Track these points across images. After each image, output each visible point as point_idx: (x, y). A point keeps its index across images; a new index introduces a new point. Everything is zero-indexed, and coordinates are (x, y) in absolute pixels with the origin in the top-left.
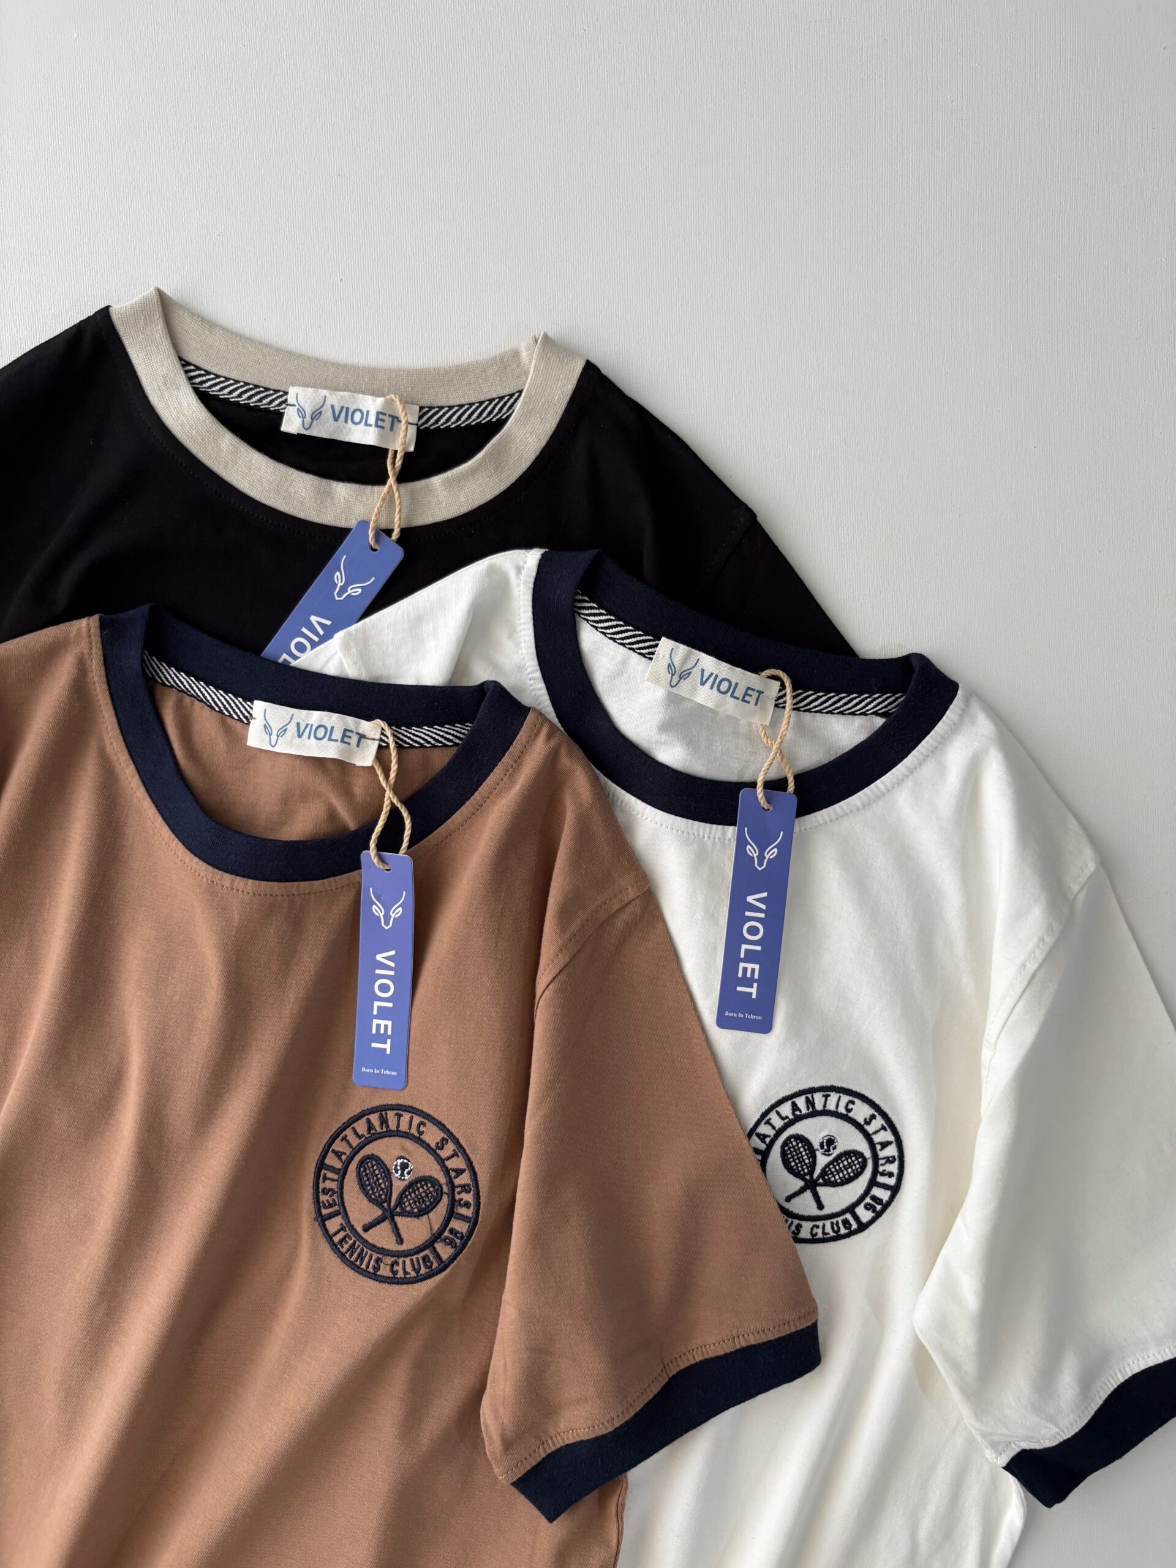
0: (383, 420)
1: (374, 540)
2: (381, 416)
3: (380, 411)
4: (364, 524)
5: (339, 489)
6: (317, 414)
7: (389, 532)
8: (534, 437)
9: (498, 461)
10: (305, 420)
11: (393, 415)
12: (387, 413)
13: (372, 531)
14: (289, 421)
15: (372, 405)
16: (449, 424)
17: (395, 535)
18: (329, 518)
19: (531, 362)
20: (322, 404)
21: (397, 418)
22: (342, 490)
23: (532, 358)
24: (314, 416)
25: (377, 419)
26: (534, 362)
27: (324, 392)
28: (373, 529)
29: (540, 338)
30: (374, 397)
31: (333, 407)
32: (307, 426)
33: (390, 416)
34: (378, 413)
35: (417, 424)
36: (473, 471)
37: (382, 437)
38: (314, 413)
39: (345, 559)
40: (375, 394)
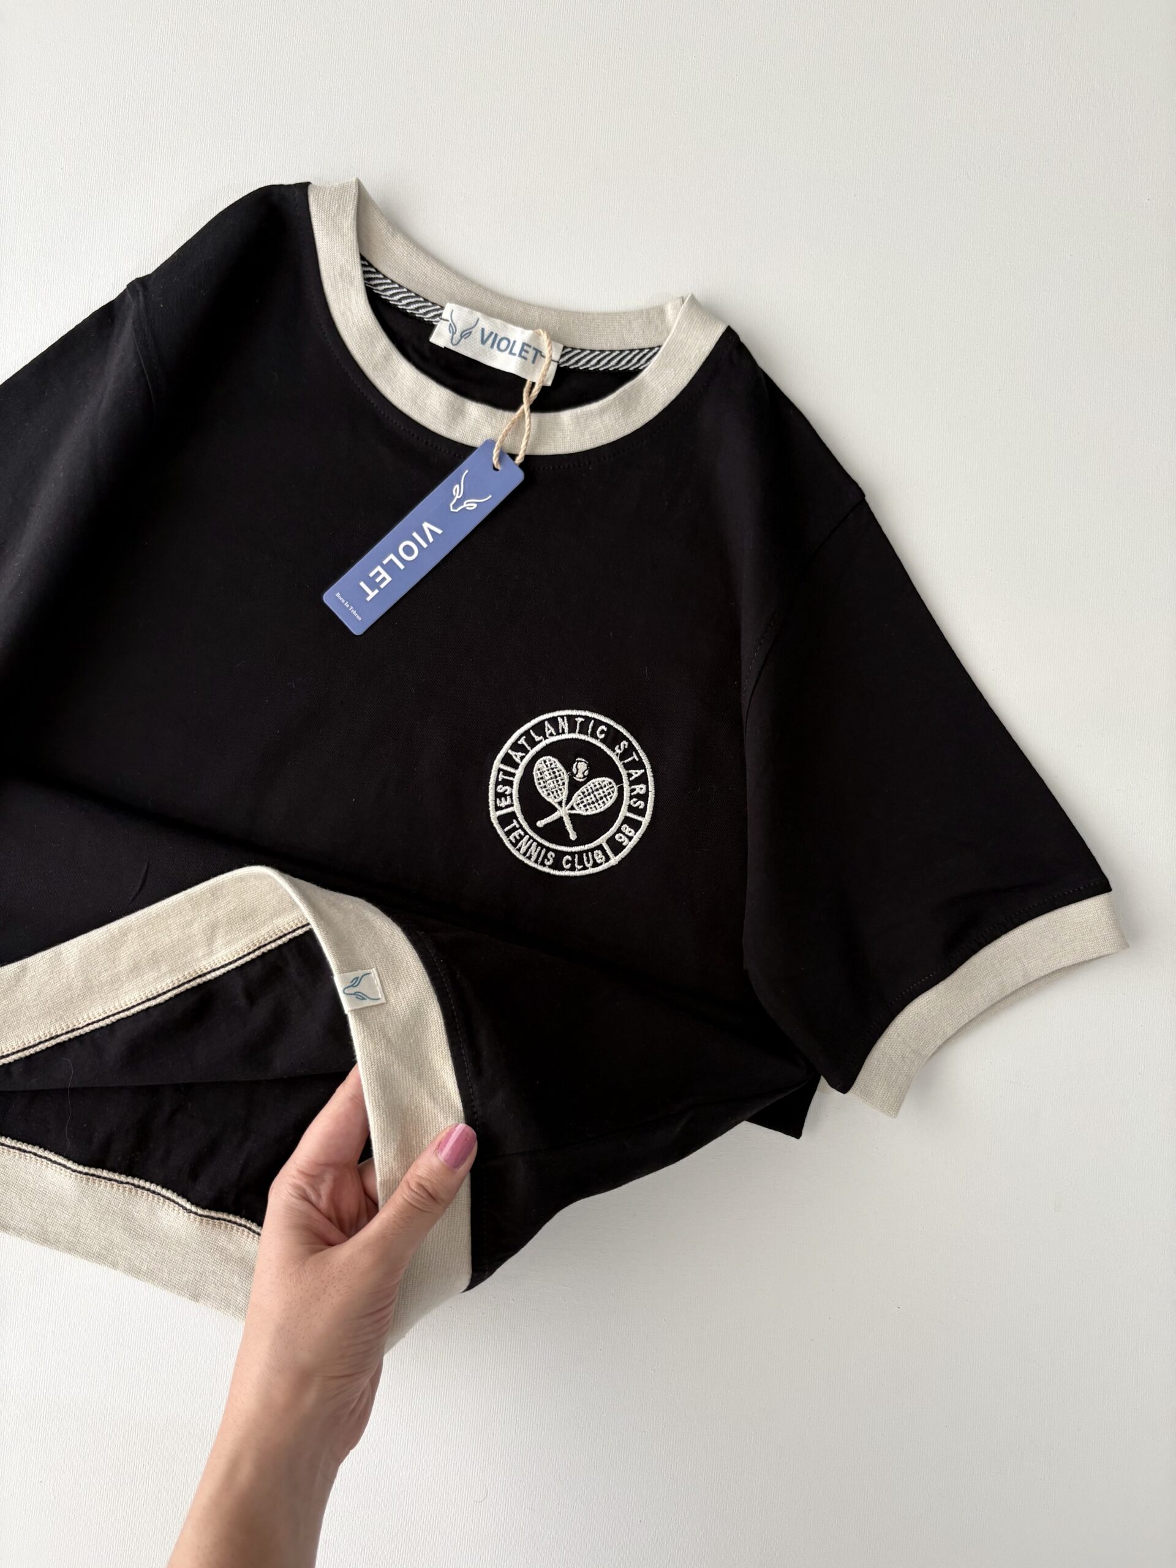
0: (527, 352)
1: (497, 459)
2: (526, 348)
3: (526, 342)
4: (490, 444)
5: (471, 409)
6: (466, 334)
7: (513, 457)
8: (665, 389)
9: (627, 406)
10: (455, 336)
11: (537, 348)
12: (533, 346)
13: (497, 451)
14: (439, 334)
15: (520, 335)
16: (588, 366)
17: (519, 459)
18: (458, 435)
19: (674, 320)
20: (473, 324)
21: (541, 352)
22: (475, 410)
23: (676, 318)
24: (463, 334)
25: (522, 350)
26: (678, 319)
27: (479, 315)
28: (498, 449)
29: (688, 299)
30: (523, 330)
31: (483, 330)
32: (454, 342)
33: (534, 349)
34: (524, 344)
35: (558, 362)
36: (602, 411)
37: (523, 367)
38: (463, 332)
39: (467, 473)
40: (526, 326)
